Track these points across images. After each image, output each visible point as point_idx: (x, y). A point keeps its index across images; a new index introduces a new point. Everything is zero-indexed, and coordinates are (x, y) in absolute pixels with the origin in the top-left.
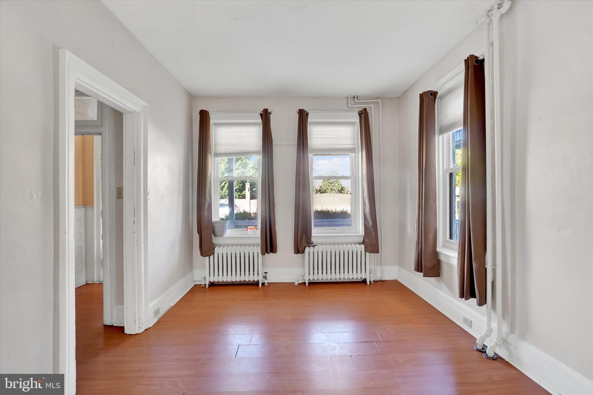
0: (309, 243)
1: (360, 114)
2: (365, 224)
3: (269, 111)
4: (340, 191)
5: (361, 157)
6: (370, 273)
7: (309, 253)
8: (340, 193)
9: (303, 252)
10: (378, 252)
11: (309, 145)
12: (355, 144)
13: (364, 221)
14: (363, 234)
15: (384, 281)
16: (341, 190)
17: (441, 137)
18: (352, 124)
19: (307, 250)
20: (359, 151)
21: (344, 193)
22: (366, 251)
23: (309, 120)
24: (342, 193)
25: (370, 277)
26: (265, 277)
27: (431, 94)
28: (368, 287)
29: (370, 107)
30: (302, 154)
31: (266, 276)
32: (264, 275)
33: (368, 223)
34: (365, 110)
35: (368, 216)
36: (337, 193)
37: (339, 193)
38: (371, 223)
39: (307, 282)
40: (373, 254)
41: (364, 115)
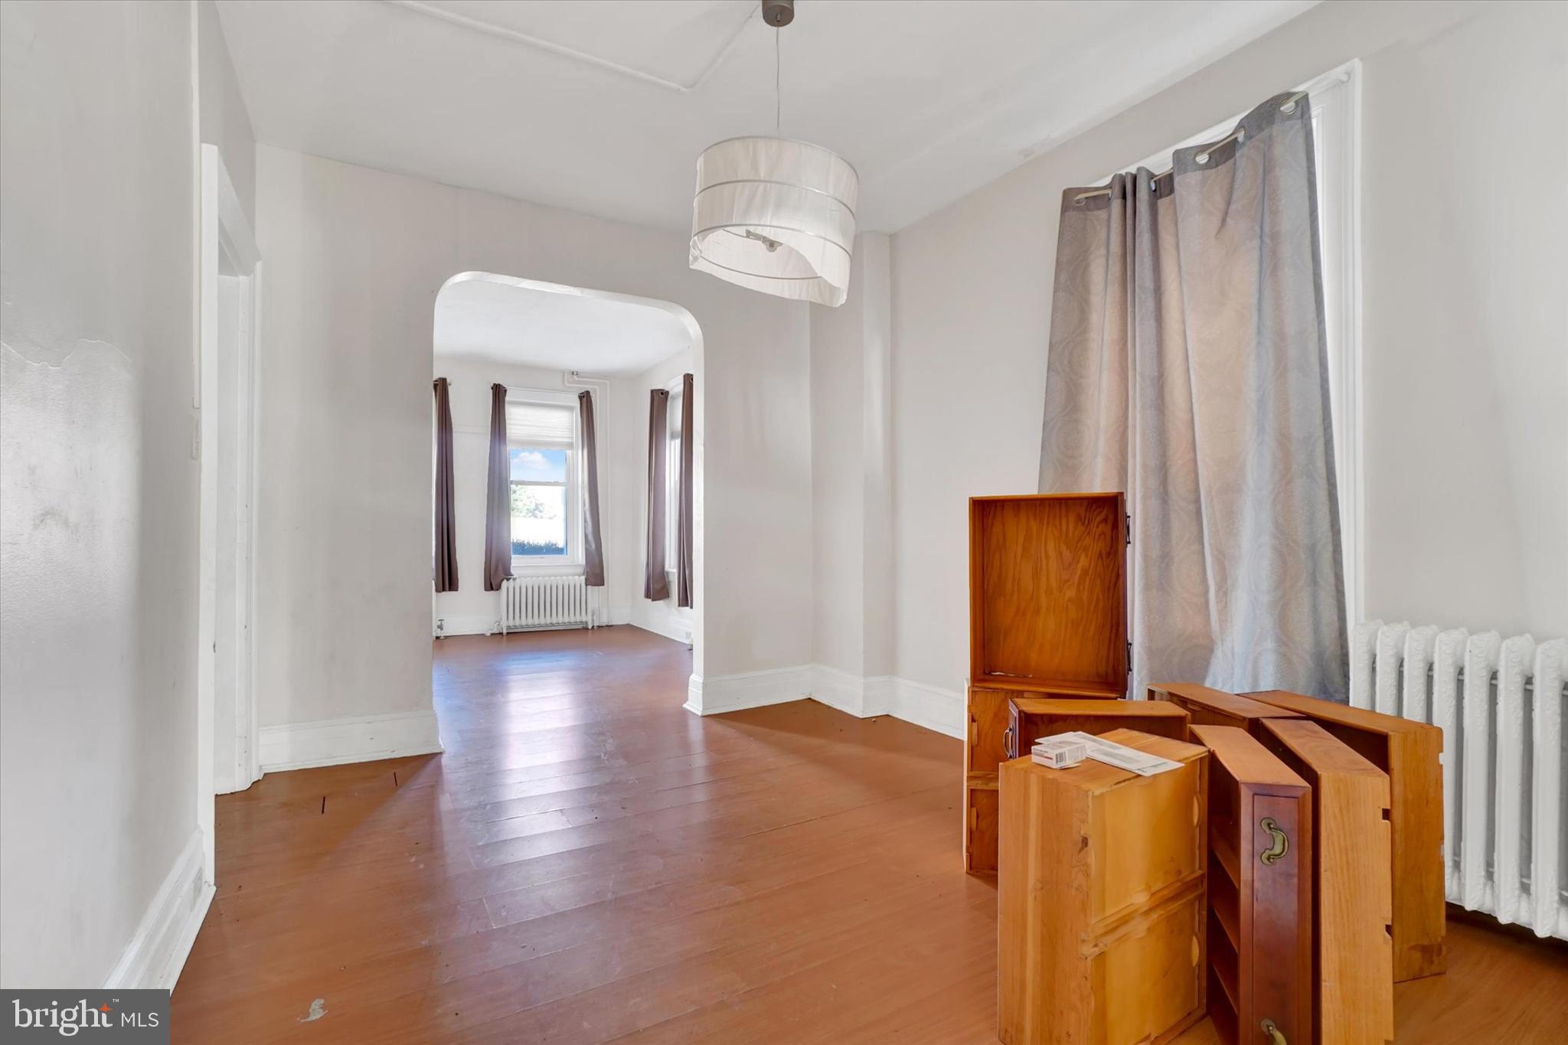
0: (508, 575)
1: (581, 397)
2: (586, 549)
3: (448, 381)
4: (531, 512)
5: (580, 457)
6: (593, 616)
7: (508, 589)
8: (533, 517)
9: (499, 588)
10: (602, 584)
11: (507, 435)
12: (572, 438)
13: (586, 543)
14: (584, 563)
15: (612, 626)
16: (534, 510)
17: (673, 442)
18: (570, 409)
19: (505, 584)
20: (578, 446)
21: (542, 517)
22: (586, 585)
23: (507, 399)
24: (536, 517)
25: (593, 620)
26: (440, 627)
27: (662, 394)
28: (590, 631)
29: (595, 390)
30: (497, 446)
31: (441, 625)
32: (439, 623)
33: (591, 546)
34: (588, 393)
35: (591, 538)
36: (524, 517)
37: (530, 517)
38: (593, 546)
39: (505, 631)
40: (597, 587)
41: (585, 399)
